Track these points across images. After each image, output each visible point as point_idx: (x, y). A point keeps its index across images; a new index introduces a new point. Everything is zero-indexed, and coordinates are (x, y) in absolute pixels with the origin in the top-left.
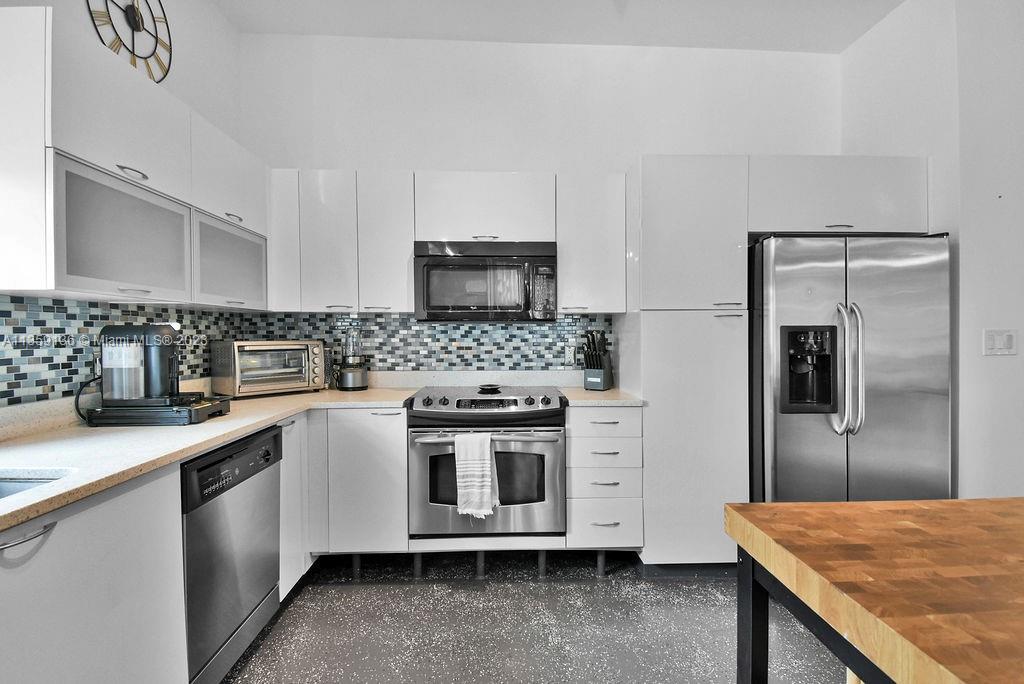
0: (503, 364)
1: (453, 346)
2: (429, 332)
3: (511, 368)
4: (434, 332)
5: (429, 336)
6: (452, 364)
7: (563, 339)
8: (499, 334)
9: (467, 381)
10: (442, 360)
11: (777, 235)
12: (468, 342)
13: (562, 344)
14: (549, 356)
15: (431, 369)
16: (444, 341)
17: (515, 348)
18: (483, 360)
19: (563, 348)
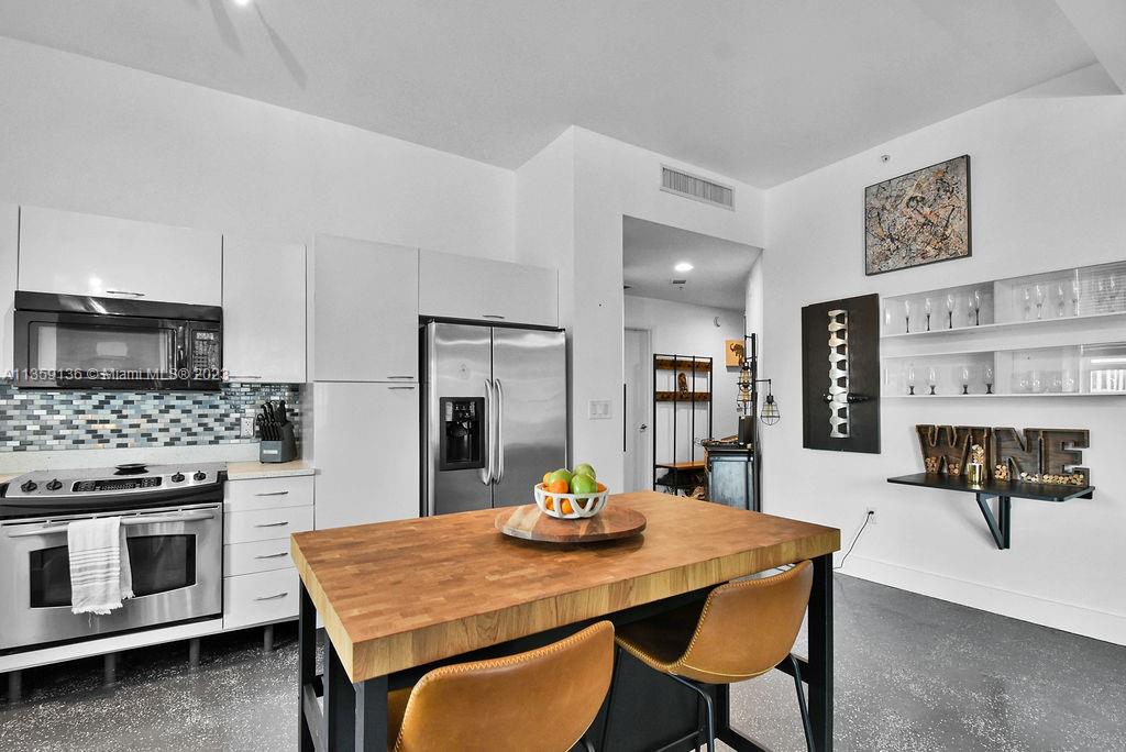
0: (156, 440)
1: (80, 420)
2: (44, 402)
3: (166, 444)
4: (50, 402)
5: (43, 407)
6: (78, 442)
7: (237, 409)
8: (150, 404)
9: (102, 461)
10: (63, 437)
11: (438, 320)
12: (104, 414)
13: (238, 415)
14: (219, 429)
15: (43, 447)
16: (66, 413)
17: (172, 421)
18: (126, 436)
19: (238, 420)
